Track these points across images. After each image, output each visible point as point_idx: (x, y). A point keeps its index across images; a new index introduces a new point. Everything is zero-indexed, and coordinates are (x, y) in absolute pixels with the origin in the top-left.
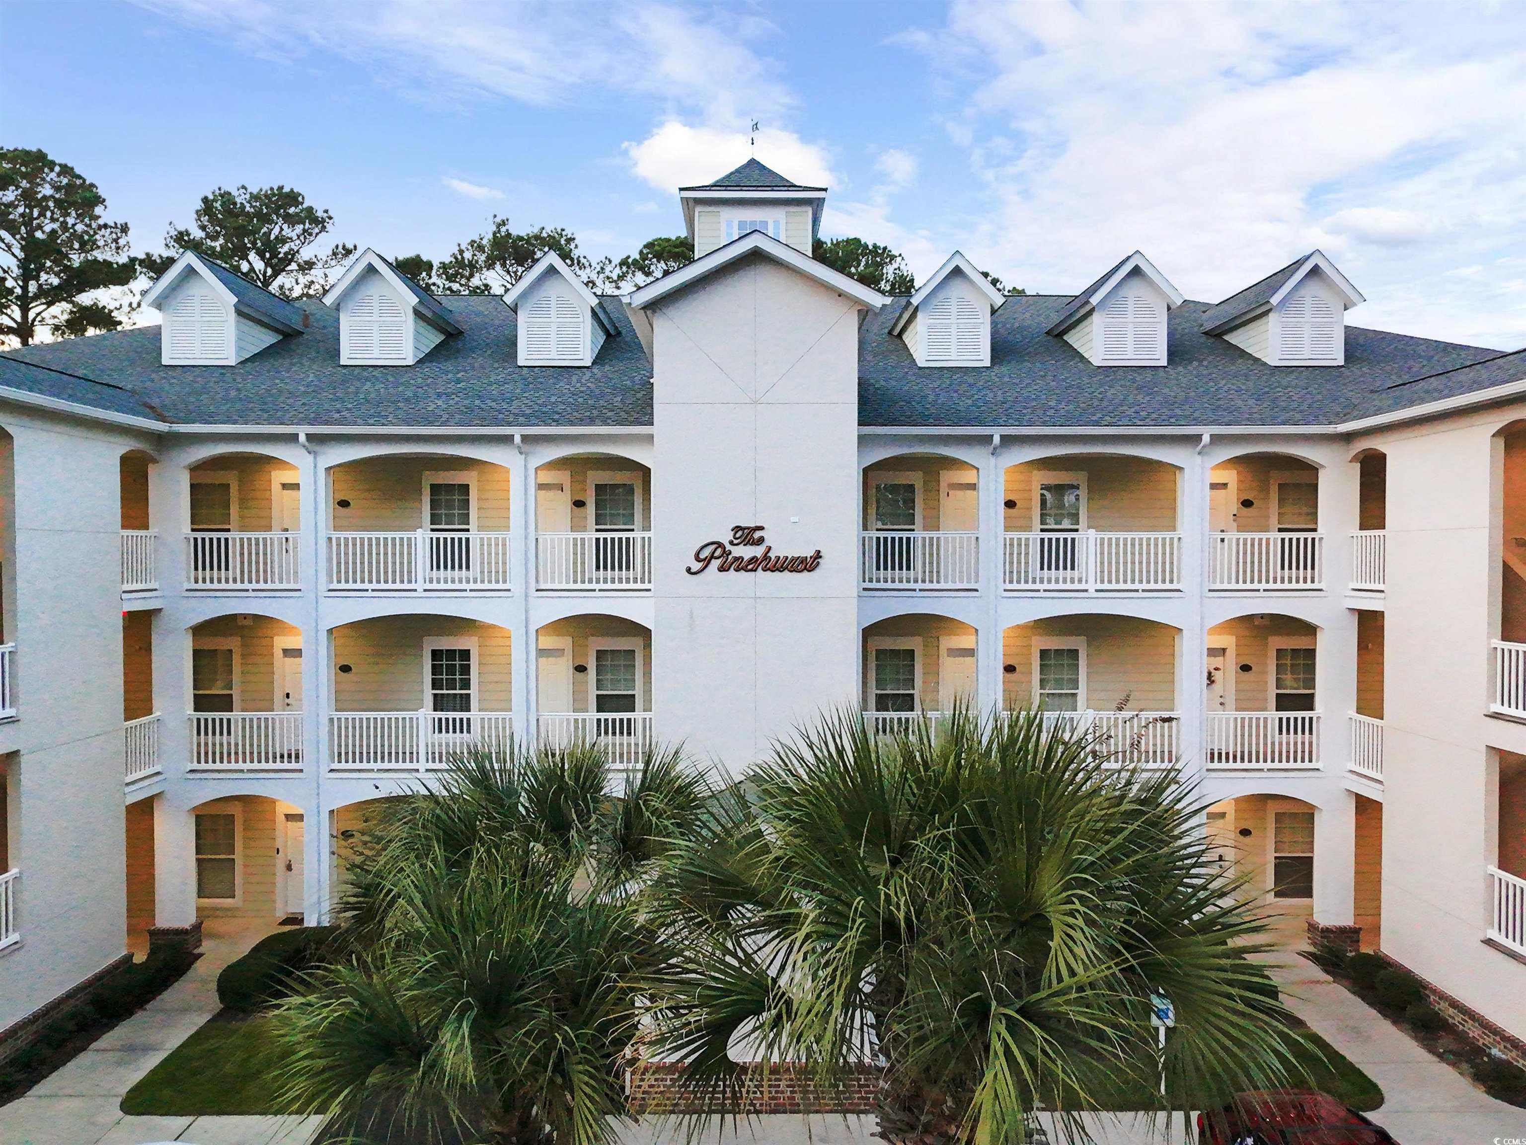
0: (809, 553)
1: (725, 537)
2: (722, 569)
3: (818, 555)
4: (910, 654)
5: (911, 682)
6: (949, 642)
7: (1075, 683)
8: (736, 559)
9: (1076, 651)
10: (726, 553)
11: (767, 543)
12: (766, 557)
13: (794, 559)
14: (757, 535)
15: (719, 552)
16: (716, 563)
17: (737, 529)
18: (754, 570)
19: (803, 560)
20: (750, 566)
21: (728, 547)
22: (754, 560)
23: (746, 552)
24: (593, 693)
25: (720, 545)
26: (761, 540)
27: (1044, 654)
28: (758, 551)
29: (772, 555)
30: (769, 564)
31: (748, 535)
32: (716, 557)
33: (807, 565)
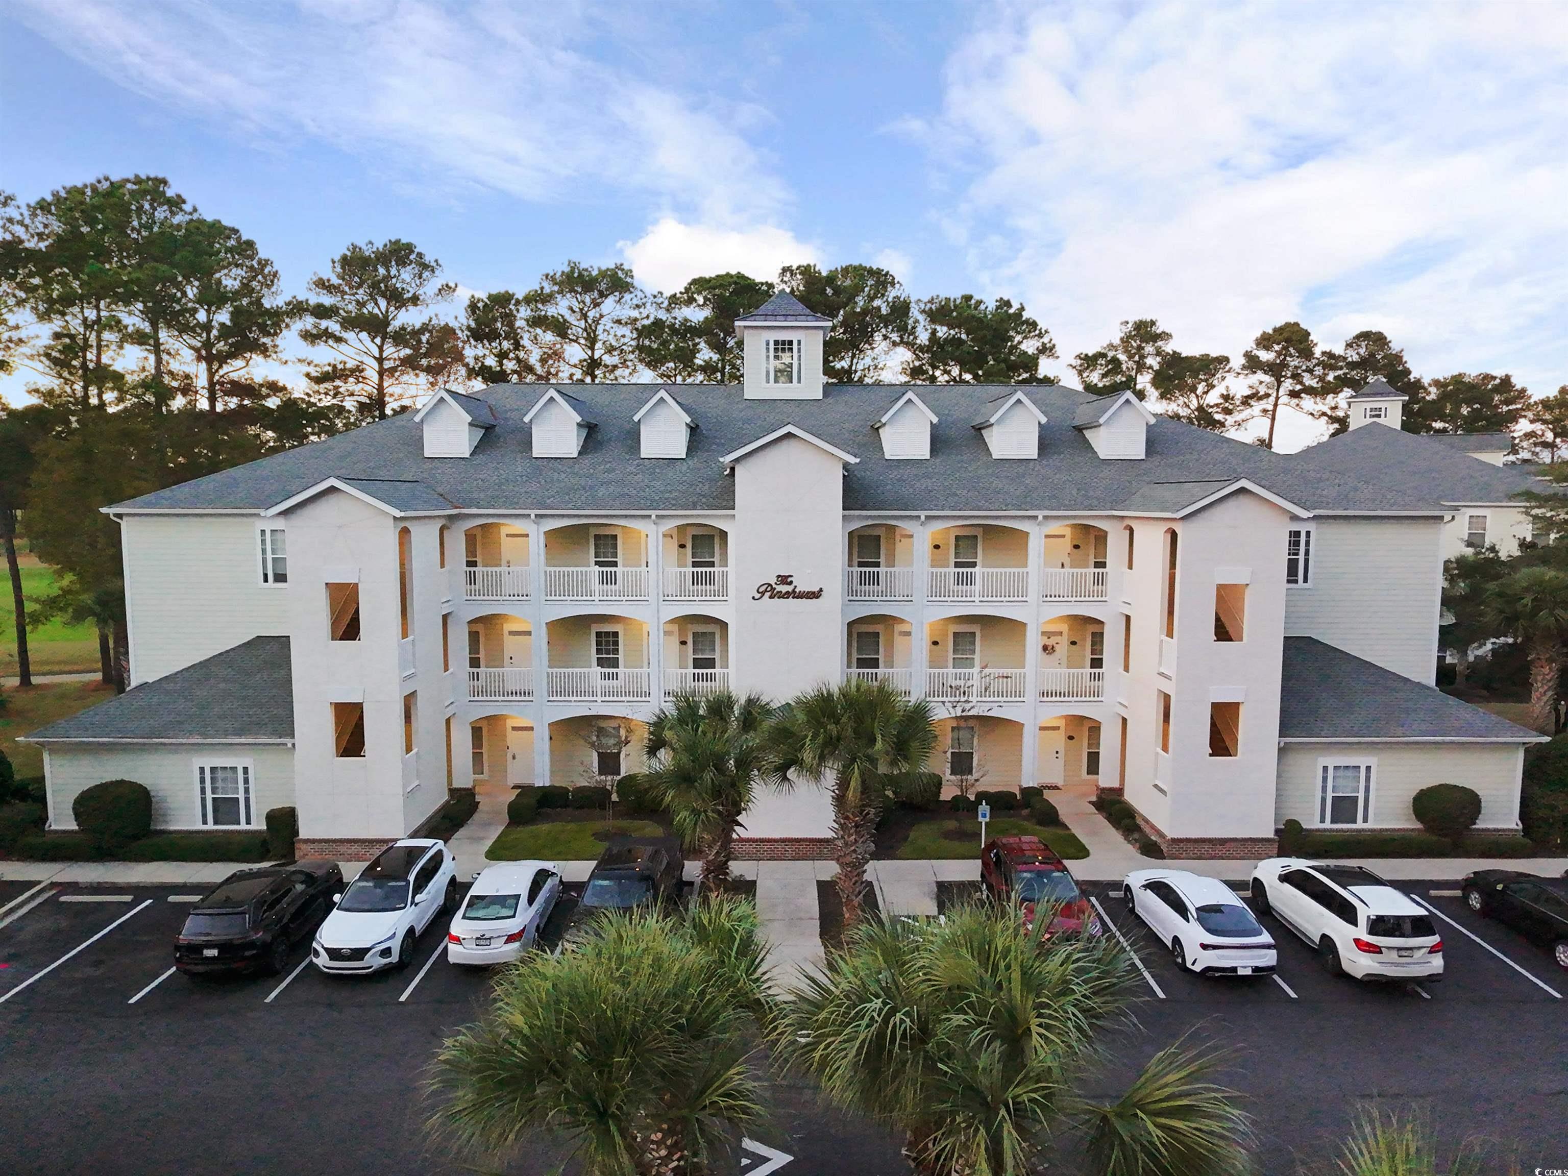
0: (816, 589)
1: (773, 581)
2: (771, 597)
3: (821, 590)
4: (877, 635)
5: (878, 653)
6: (899, 628)
7: (974, 652)
8: (778, 592)
9: (974, 633)
10: (773, 589)
11: (794, 584)
12: (794, 591)
13: (808, 592)
14: (789, 580)
15: (769, 589)
16: (768, 594)
17: (779, 576)
18: (788, 598)
19: (814, 593)
20: (787, 595)
21: (774, 586)
22: (787, 592)
23: (784, 588)
24: (691, 657)
25: (770, 585)
26: (791, 583)
27: (956, 634)
28: (789, 588)
29: (797, 590)
30: (795, 595)
31: (784, 580)
32: (768, 591)
33: (815, 595)
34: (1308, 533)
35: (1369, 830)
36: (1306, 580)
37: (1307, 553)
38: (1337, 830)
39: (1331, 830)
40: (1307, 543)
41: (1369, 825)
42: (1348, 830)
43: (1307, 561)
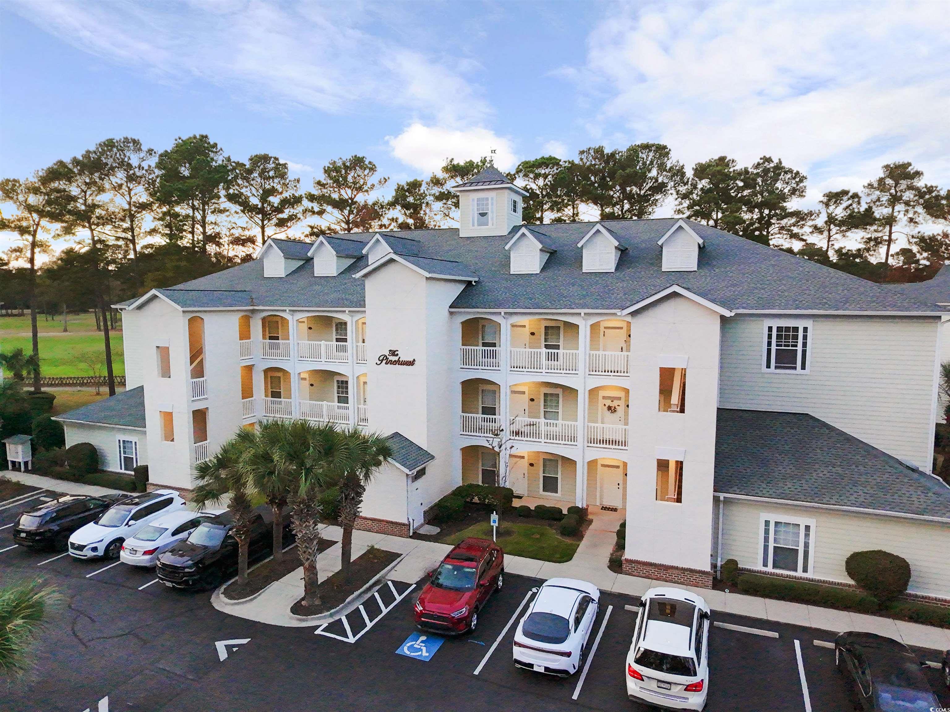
0: (412, 360)
1: (387, 353)
2: (386, 363)
3: (414, 360)
4: (495, 392)
5: (495, 404)
7: (558, 408)
8: (390, 360)
10: (387, 358)
11: (399, 356)
12: (399, 360)
13: (407, 361)
14: (396, 353)
15: (385, 358)
16: (384, 362)
17: (390, 351)
18: (395, 364)
21: (388, 357)
22: (395, 361)
23: (393, 358)
25: (386, 356)
26: (397, 355)
27: (545, 395)
28: (396, 358)
29: (401, 360)
30: (399, 362)
31: (393, 353)
32: (384, 359)
33: (411, 363)
34: (805, 329)
35: (807, 579)
36: (803, 367)
37: (805, 345)
38: (777, 575)
39: (772, 574)
40: (805, 337)
41: (809, 575)
42: (787, 576)
43: (804, 353)
